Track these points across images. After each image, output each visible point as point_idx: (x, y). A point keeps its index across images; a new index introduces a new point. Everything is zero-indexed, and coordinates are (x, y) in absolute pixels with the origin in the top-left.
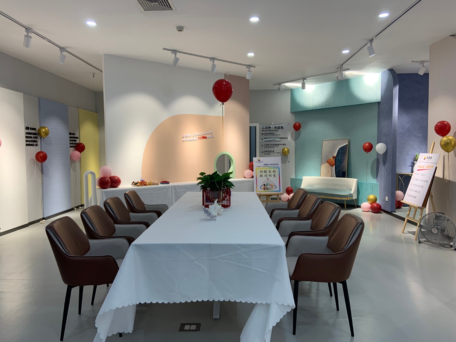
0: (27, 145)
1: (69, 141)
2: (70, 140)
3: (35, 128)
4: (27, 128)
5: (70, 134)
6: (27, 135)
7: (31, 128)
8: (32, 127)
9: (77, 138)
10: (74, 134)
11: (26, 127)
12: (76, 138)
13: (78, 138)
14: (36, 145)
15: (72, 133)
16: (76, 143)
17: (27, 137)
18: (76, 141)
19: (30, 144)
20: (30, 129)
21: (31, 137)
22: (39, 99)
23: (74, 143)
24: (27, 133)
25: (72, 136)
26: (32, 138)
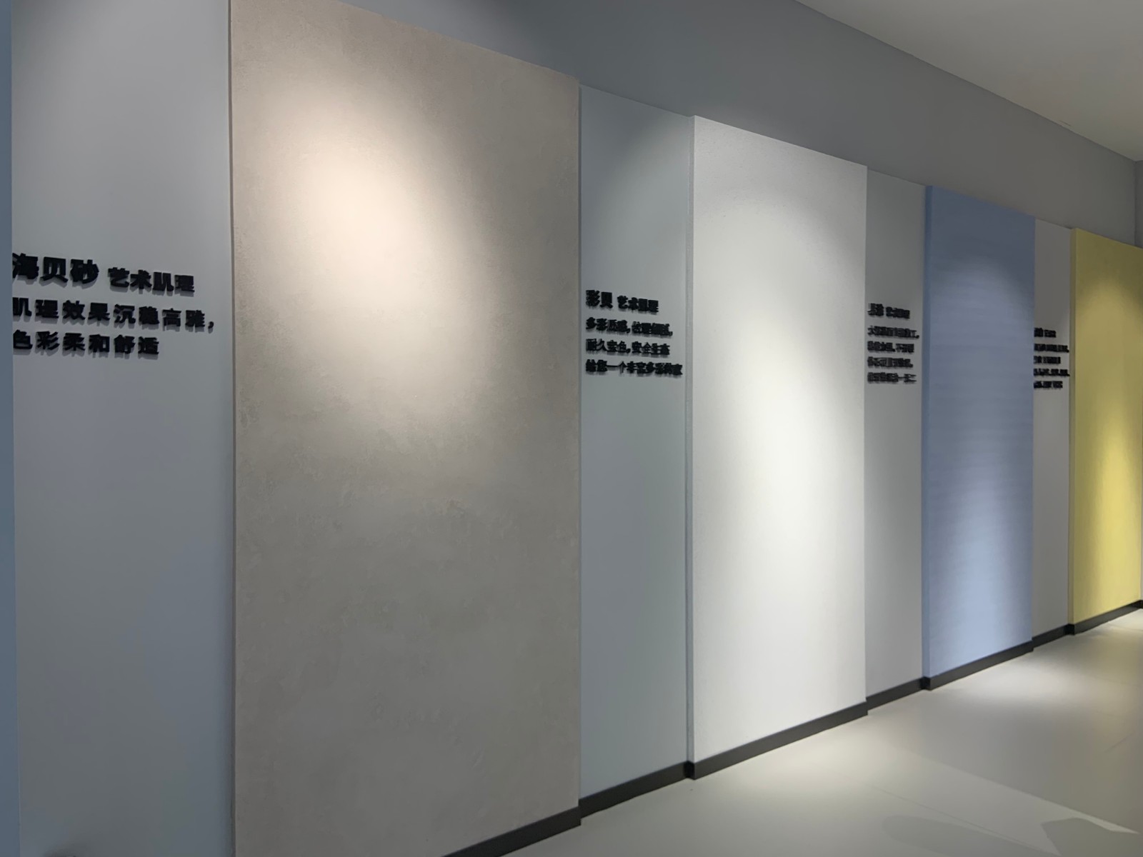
0: (872, 378)
1: (1032, 360)
2: (1038, 360)
3: (905, 309)
4: (876, 310)
5: (1038, 332)
6: (875, 339)
7: (889, 309)
8: (893, 307)
9: (1064, 349)
10: (1052, 334)
11: (873, 305)
12: (1060, 351)
13: (1068, 351)
14: (908, 379)
15: (1044, 328)
16: (1057, 370)
17: (872, 346)
18: (1057, 361)
19: (882, 374)
20: (885, 313)
21: (887, 347)
22: (928, 190)
23: (1050, 372)
24: (875, 331)
25: (1046, 343)
26: (894, 350)
